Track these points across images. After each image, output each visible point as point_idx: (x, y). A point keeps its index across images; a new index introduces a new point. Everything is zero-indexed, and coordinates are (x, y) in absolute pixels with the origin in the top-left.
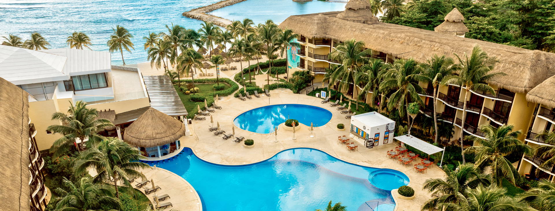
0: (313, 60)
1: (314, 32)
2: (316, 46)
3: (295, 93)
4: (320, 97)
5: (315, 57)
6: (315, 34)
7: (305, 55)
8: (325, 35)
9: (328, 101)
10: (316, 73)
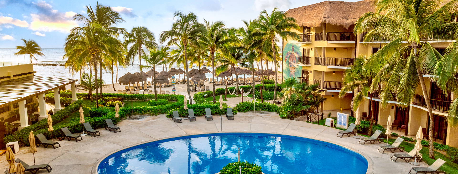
0: (323, 68)
1: (325, 14)
2: (329, 42)
3: (283, 118)
4: (335, 126)
5: (326, 62)
6: (326, 16)
7: (309, 63)
8: (345, 20)
9: (353, 133)
10: (328, 91)
